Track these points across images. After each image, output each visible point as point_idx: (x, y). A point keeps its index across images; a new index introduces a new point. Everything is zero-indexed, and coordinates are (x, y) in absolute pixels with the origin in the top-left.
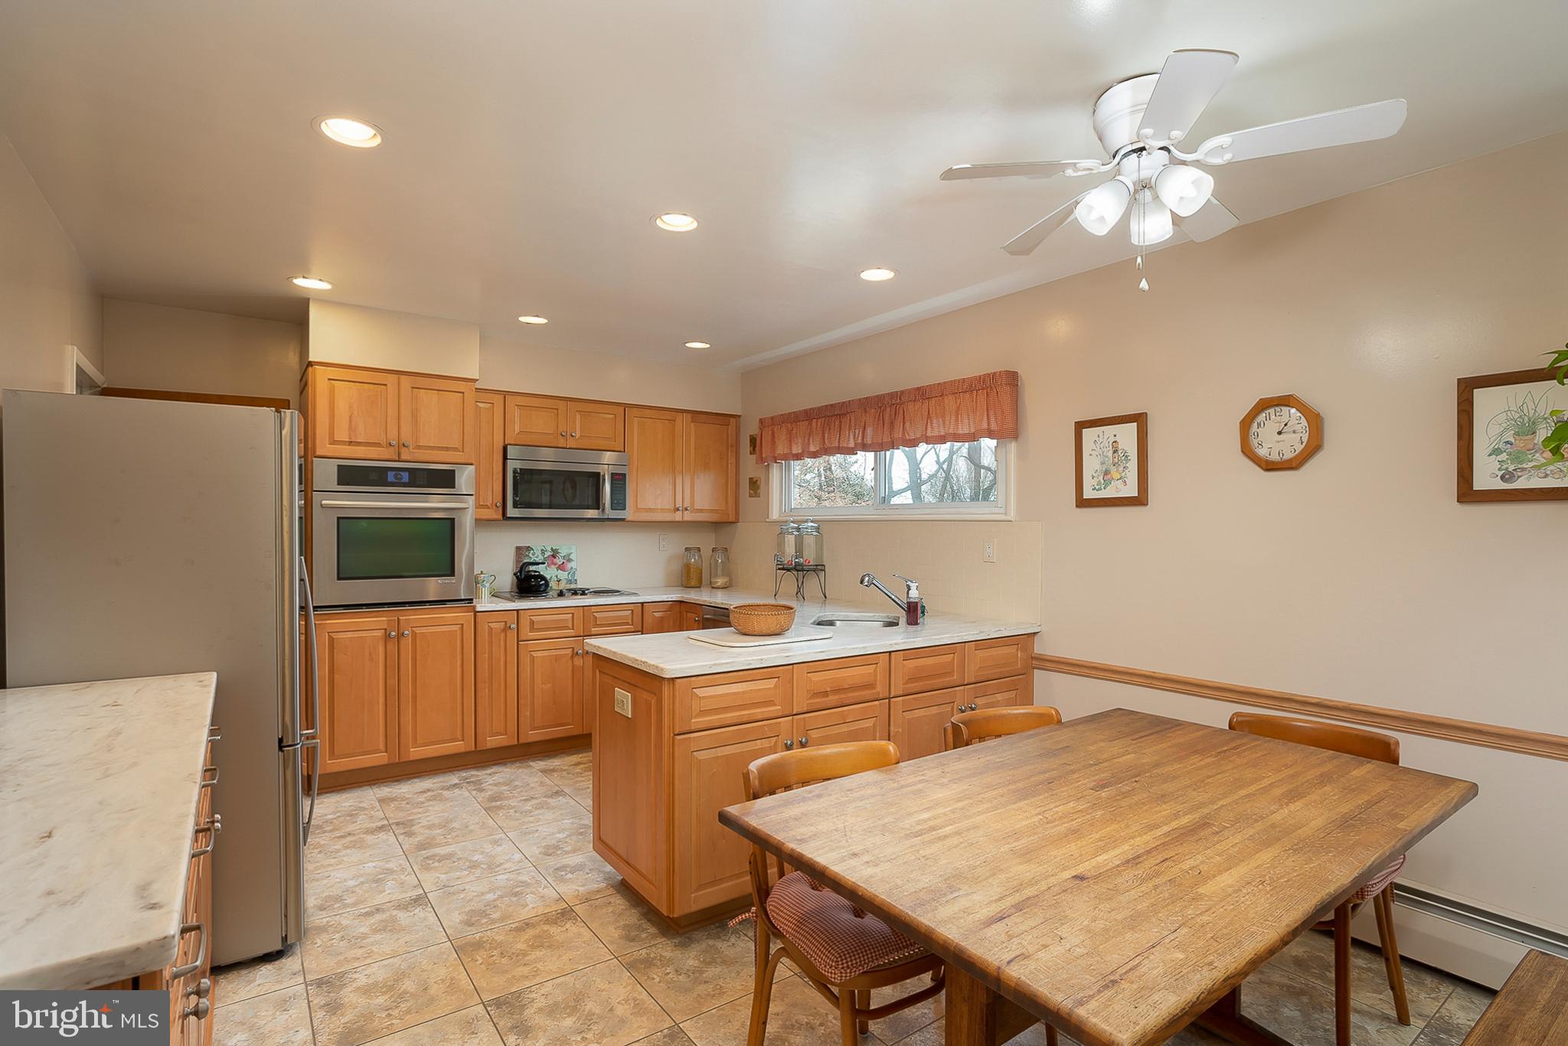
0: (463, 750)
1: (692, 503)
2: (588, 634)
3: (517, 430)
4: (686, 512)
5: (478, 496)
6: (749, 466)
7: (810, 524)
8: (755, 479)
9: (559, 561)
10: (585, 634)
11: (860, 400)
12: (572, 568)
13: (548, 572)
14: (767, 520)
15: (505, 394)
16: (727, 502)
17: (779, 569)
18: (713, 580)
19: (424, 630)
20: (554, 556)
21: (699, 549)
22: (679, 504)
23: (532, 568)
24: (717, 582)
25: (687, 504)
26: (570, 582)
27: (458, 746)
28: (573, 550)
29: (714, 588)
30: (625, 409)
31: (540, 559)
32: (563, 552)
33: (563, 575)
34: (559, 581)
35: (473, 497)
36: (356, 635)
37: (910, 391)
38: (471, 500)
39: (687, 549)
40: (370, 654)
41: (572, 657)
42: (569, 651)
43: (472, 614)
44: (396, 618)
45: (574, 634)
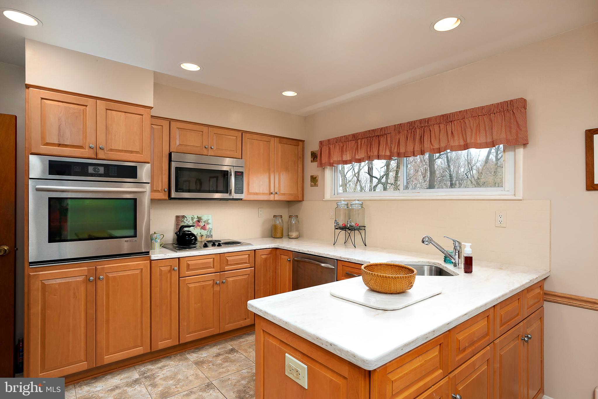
0: (142, 353)
1: (279, 190)
2: (223, 270)
3: (178, 143)
4: (276, 195)
5: (152, 184)
6: (312, 168)
7: (357, 202)
8: (314, 177)
9: (202, 224)
10: (221, 270)
11: (395, 126)
12: (209, 228)
13: (195, 231)
14: (324, 200)
15: (170, 120)
16: (298, 190)
17: (337, 229)
18: (290, 234)
19: (115, 274)
20: (199, 221)
21: (281, 216)
22: (272, 190)
23: (186, 229)
24: (292, 235)
25: (276, 191)
26: (207, 236)
27: (139, 350)
28: (210, 217)
29: (290, 238)
30: (242, 134)
31: (190, 223)
32: (204, 218)
33: (204, 232)
34: (202, 236)
35: (150, 185)
36: (63, 281)
37: (436, 118)
38: (148, 186)
39: (274, 216)
40: (74, 294)
41: (213, 285)
42: (211, 282)
43: (149, 261)
44: (94, 267)
45: (214, 271)
